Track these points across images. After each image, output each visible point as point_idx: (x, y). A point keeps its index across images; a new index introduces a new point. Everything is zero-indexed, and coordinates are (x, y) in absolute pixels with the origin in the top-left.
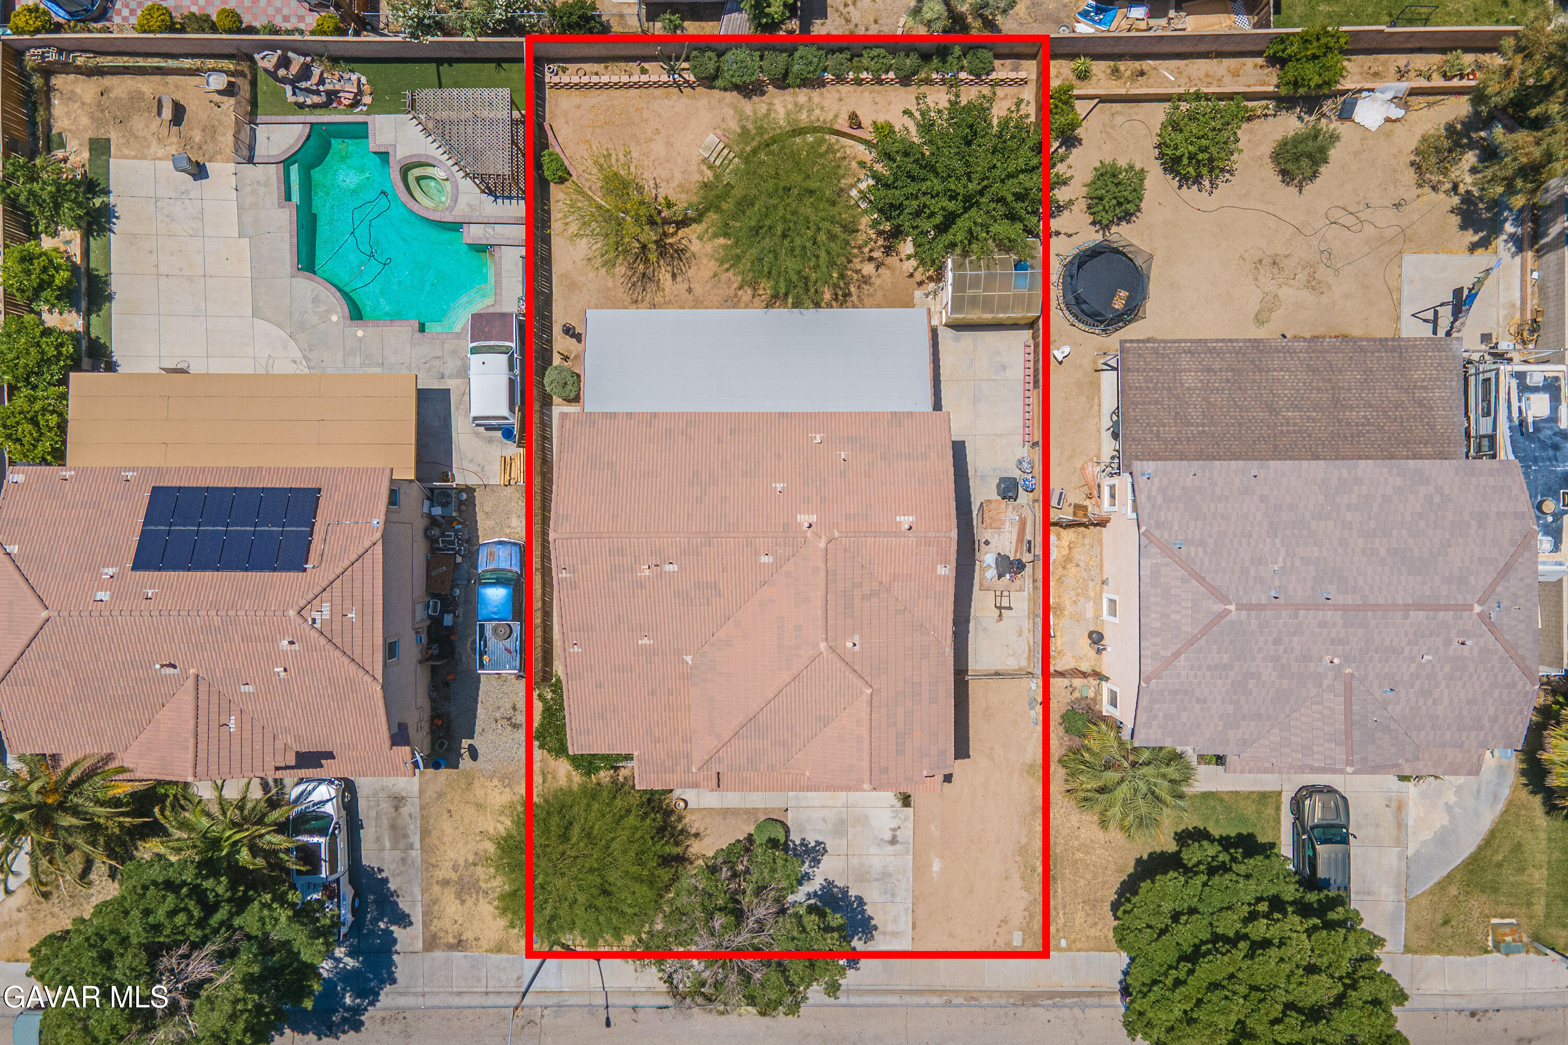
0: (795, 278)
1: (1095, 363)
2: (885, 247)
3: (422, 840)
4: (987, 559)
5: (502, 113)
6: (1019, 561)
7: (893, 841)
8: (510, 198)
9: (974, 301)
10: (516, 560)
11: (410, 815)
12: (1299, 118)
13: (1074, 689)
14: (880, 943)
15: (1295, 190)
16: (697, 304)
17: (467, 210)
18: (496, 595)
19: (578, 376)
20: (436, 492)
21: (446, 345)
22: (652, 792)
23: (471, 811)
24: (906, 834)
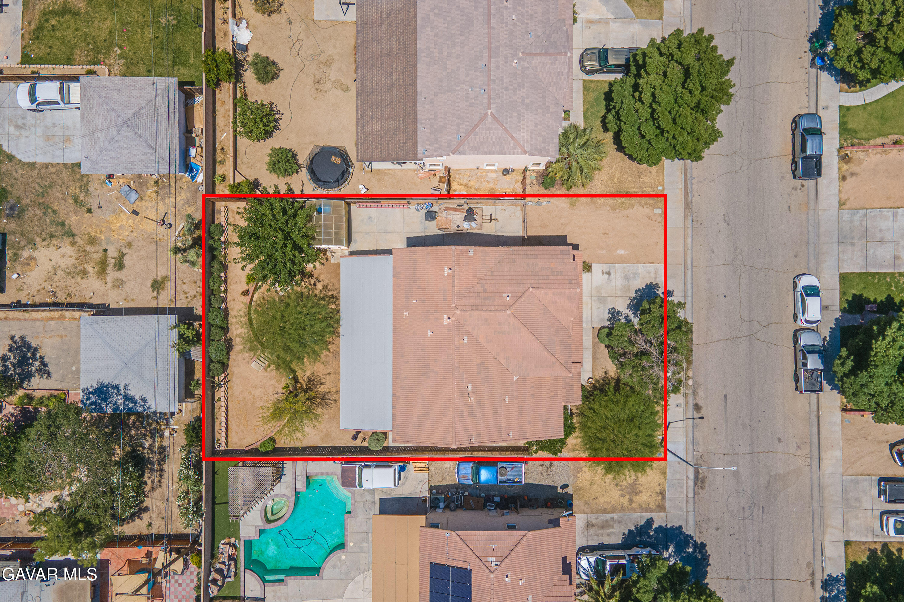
0: (325, 324)
1: (368, 172)
2: (309, 277)
3: (609, 513)
4: (466, 226)
5: (240, 471)
6: (467, 210)
7: (609, 273)
8: (283, 467)
9: (337, 234)
10: (466, 465)
11: (596, 519)
12: (245, 71)
13: (532, 183)
14: (660, 280)
15: (282, 72)
16: (337, 372)
17: (289, 489)
18: (485, 475)
19: (373, 433)
20: (432, 505)
21: (358, 500)
22: (583, 396)
23: (594, 488)
24: (605, 267)
